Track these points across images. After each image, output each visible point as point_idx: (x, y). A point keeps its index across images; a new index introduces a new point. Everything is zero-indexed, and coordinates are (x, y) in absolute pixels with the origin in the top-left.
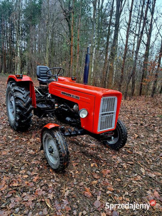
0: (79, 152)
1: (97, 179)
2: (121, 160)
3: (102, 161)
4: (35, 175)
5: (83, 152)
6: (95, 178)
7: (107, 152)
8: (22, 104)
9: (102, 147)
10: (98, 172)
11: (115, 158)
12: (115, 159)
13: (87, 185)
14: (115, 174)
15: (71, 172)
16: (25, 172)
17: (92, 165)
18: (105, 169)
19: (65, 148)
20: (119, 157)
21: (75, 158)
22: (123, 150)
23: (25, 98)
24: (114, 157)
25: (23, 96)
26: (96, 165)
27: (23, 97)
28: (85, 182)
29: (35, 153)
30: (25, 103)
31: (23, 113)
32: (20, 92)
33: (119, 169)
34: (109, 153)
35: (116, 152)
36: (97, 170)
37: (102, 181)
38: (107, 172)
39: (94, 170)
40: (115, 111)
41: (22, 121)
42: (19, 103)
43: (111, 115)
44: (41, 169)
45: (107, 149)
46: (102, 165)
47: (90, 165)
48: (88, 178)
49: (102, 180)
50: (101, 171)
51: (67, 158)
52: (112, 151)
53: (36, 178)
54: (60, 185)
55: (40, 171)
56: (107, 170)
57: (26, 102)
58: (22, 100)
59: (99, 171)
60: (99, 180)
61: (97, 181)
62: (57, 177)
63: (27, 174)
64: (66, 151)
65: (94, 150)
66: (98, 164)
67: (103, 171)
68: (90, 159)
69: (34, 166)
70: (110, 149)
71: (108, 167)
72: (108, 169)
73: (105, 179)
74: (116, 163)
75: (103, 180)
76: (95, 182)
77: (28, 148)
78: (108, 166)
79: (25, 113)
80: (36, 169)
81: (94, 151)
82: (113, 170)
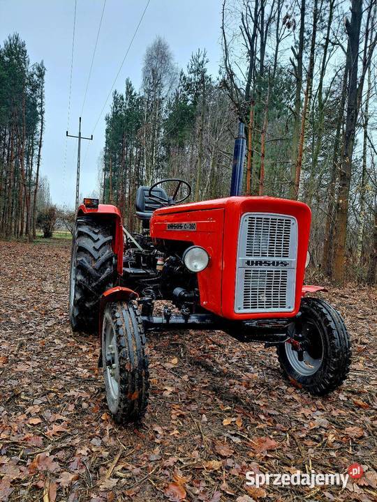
0: (205, 388)
1: (224, 458)
2: (324, 420)
3: (262, 417)
4: (59, 421)
5: (214, 390)
6: (218, 455)
7: (288, 397)
8: (89, 263)
9: (278, 383)
10: (237, 440)
11: (307, 414)
12: (305, 418)
13: (186, 468)
14: (289, 455)
15: (157, 428)
16: (38, 410)
17: (226, 422)
18: (263, 438)
19: (135, 349)
20: (319, 413)
21: (187, 399)
22: (342, 397)
23: (98, 250)
24: (306, 411)
25: (94, 245)
26: (239, 424)
27: (94, 247)
28: (181, 460)
29: (89, 376)
30: (95, 260)
31: (90, 284)
32: (89, 236)
33: (310, 443)
34: (293, 399)
35: (317, 400)
36: (235, 435)
37: (237, 465)
38: (266, 446)
39: (226, 435)
40: (292, 258)
41: (87, 305)
42: (82, 260)
43: (280, 268)
44: (84, 412)
45: (291, 389)
46: (257, 425)
47: (222, 421)
48: (198, 449)
49: (240, 463)
50: (248, 441)
51: (138, 379)
52: (305, 397)
53: (56, 428)
54: (108, 453)
55: (77, 414)
56: (268, 440)
57: (99, 258)
58: (91, 255)
59: (242, 438)
60: (229, 462)
61: (221, 463)
62: (113, 435)
63: (41, 417)
64: (136, 358)
65: (249, 388)
66: (245, 423)
67: (254, 441)
68: (229, 408)
69: (67, 401)
70: (298, 391)
71: (275, 432)
72: (271, 436)
73: (250, 462)
74: (306, 426)
75: (244, 463)
76: (215, 464)
77: (79, 365)
78: (275, 430)
79: (94, 284)
80: (71, 408)
81: (251, 390)
82: (288, 442)
